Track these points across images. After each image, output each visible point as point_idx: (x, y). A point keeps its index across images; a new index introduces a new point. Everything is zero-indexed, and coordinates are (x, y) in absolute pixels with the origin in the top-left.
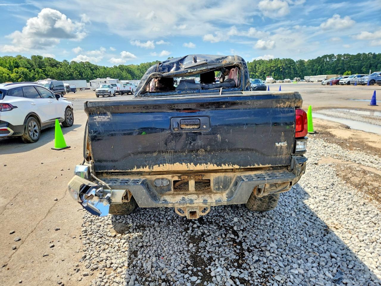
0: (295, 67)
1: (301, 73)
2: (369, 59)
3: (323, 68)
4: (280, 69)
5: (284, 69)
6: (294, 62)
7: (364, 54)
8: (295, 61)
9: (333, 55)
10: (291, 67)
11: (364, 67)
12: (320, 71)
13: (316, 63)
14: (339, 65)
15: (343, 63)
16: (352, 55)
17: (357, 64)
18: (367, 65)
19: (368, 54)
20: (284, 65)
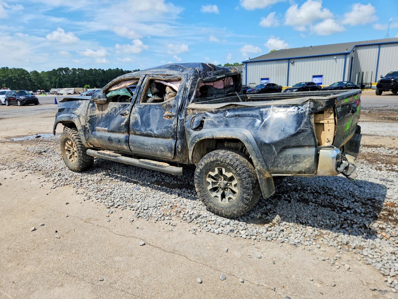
0: (31, 78)
1: (39, 85)
2: (100, 74)
3: (61, 81)
4: (13, 80)
5: (17, 79)
6: (28, 73)
7: (95, 69)
8: (29, 71)
9: (68, 69)
10: (26, 78)
11: (98, 81)
12: (59, 83)
13: (53, 75)
14: (76, 79)
15: (79, 77)
16: (85, 70)
17: (91, 78)
18: (100, 80)
19: (99, 70)
20: (16, 75)
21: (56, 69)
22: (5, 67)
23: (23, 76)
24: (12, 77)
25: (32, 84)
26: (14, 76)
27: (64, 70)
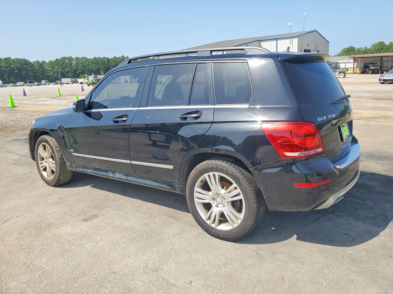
21: (59, 59)
22: (8, 57)
23: (25, 67)
24: (14, 67)
25: (34, 75)
26: (17, 67)
27: (68, 60)
